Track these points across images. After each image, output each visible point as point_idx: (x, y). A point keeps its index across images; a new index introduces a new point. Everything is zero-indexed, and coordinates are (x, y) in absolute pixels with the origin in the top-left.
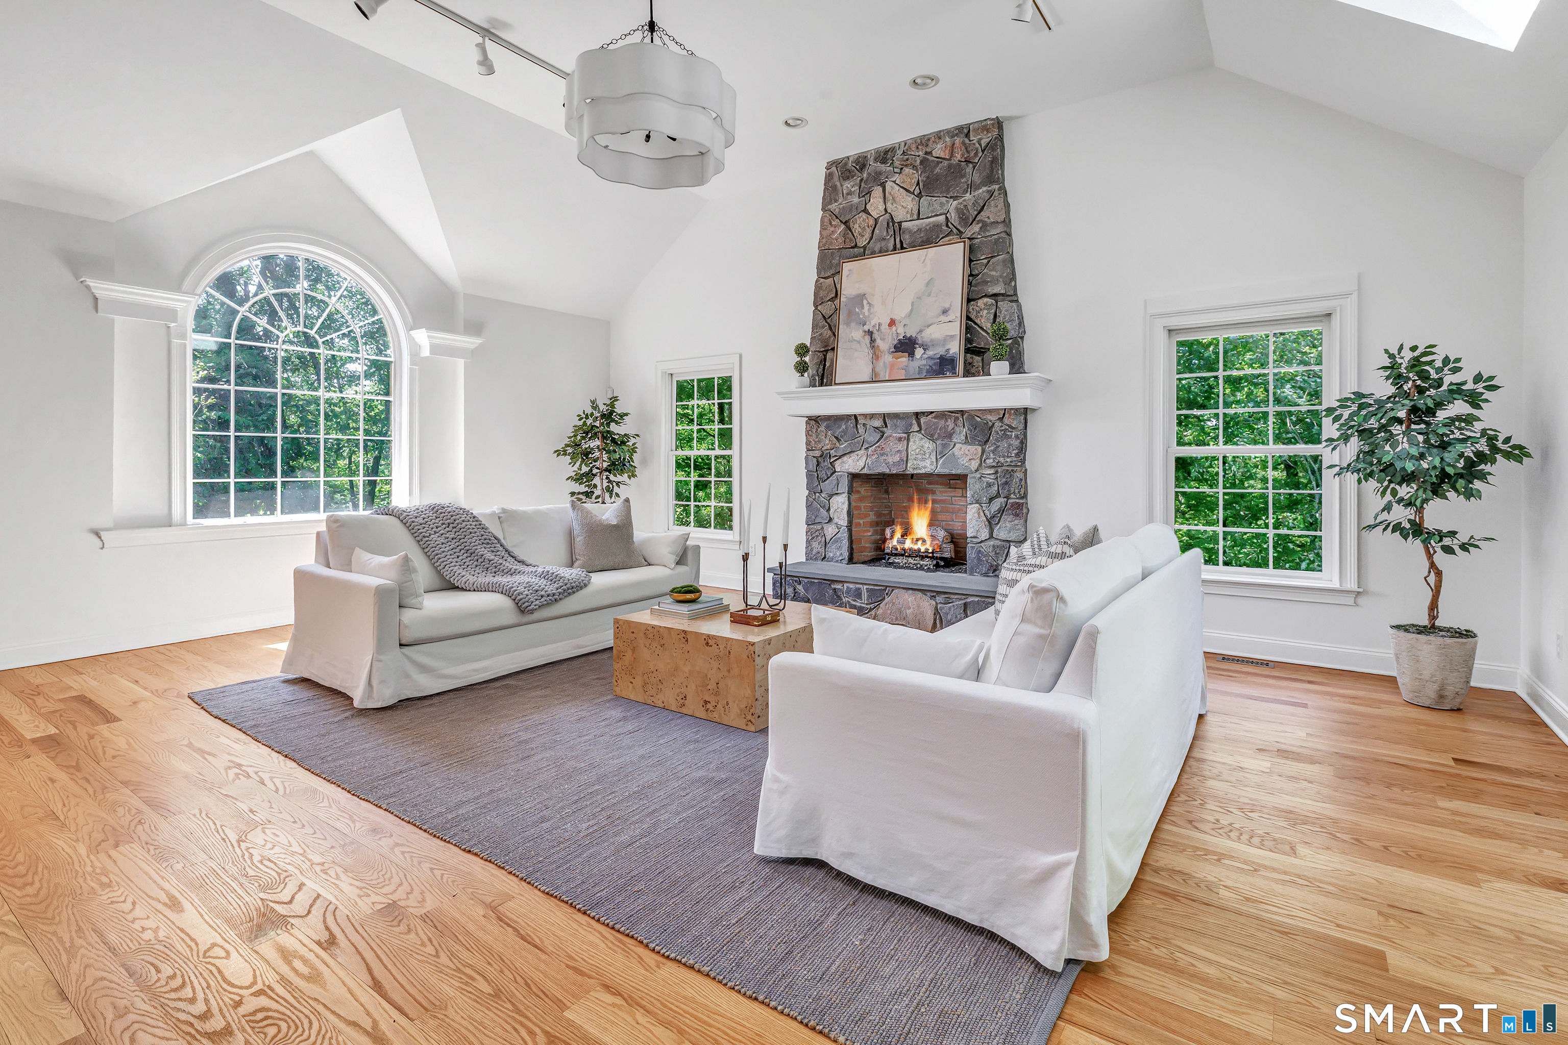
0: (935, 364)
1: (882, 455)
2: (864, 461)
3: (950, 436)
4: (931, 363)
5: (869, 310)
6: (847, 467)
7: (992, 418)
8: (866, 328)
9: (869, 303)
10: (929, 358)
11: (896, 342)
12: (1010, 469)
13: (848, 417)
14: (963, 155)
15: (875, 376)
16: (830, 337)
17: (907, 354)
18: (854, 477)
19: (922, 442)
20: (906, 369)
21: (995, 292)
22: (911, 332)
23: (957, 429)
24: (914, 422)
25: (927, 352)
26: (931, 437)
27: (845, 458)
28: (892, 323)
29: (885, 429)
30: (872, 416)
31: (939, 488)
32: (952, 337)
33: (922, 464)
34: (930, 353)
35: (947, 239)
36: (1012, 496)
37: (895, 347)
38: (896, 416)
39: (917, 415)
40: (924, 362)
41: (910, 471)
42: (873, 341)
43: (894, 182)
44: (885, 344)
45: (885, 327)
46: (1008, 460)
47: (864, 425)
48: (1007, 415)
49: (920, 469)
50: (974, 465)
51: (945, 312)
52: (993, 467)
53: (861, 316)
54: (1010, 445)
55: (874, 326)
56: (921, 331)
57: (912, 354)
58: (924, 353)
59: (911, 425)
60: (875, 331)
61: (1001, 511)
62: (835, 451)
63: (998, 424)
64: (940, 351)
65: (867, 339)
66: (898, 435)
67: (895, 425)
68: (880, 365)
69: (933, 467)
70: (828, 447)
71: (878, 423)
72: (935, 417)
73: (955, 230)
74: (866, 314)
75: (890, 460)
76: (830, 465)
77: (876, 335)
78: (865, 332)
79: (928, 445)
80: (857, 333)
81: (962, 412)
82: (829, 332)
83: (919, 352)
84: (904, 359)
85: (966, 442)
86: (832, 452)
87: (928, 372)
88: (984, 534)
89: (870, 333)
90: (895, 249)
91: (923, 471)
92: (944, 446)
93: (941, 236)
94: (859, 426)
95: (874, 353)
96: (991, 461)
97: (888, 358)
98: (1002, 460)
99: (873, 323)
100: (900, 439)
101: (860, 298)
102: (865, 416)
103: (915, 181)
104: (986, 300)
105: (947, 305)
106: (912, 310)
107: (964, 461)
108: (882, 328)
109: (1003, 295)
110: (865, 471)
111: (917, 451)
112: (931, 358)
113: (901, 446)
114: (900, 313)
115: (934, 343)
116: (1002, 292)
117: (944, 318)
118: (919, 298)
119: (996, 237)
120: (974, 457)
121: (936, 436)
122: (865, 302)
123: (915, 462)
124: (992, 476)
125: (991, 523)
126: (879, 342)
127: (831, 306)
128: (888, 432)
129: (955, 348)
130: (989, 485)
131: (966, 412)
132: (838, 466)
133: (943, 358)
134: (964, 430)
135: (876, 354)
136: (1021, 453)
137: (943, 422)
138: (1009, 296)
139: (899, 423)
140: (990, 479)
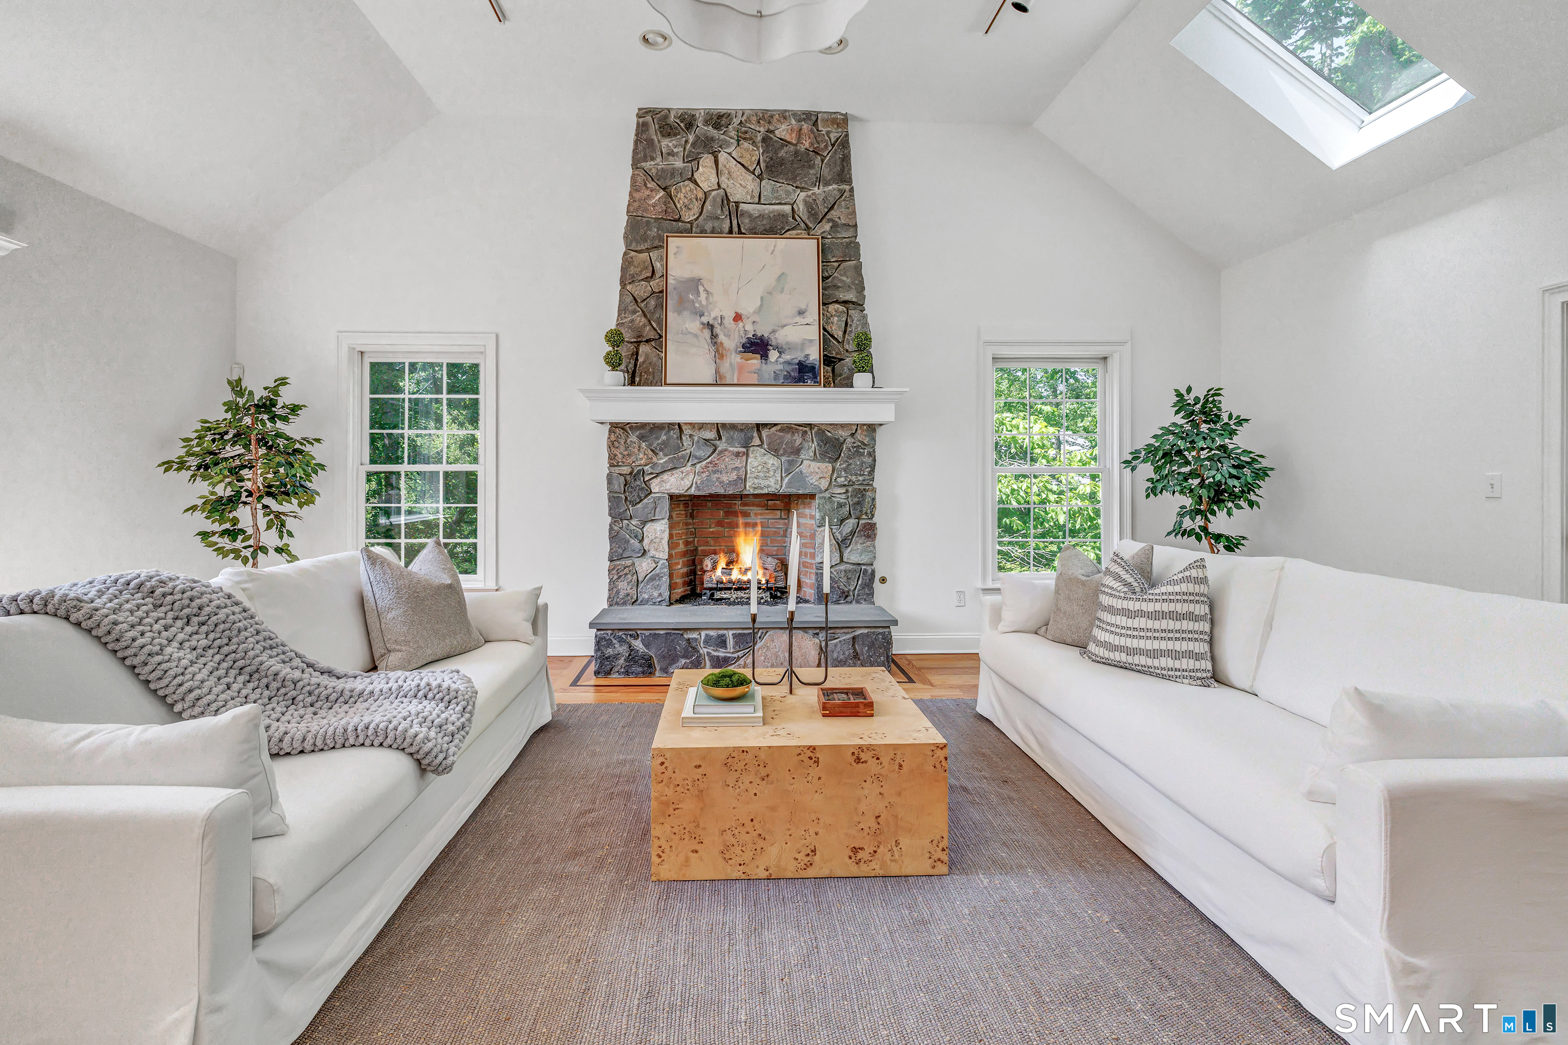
0: (793, 370)
1: (715, 472)
2: (691, 480)
3: (797, 451)
4: (789, 368)
5: (707, 298)
6: (668, 487)
7: (843, 433)
8: (705, 319)
9: (705, 290)
10: (785, 362)
11: (744, 340)
12: (862, 488)
13: (670, 426)
14: (812, 144)
15: (720, 378)
16: (644, 326)
17: (758, 356)
18: (674, 499)
19: (765, 458)
20: (758, 372)
21: (846, 298)
22: (763, 330)
23: (806, 445)
24: (755, 434)
25: (783, 356)
26: (774, 451)
27: (665, 476)
28: (738, 318)
29: (718, 442)
30: (702, 426)
31: (754, 510)
32: (811, 341)
33: (763, 483)
34: (787, 357)
35: (794, 232)
36: (864, 517)
37: (743, 346)
38: (733, 427)
39: (759, 427)
40: (780, 367)
41: (749, 490)
42: (714, 336)
43: (730, 154)
44: (731, 341)
45: (728, 322)
46: (861, 478)
47: (691, 436)
48: (859, 431)
49: (762, 489)
50: (824, 484)
51: (801, 313)
52: (845, 485)
53: (697, 305)
54: (862, 463)
55: (715, 319)
56: (774, 331)
57: (765, 356)
58: (780, 357)
59: (752, 438)
60: (716, 325)
61: (853, 533)
62: (651, 467)
63: (849, 440)
64: (800, 356)
65: (707, 333)
66: (736, 450)
67: (732, 438)
68: (725, 367)
69: (778, 487)
70: (642, 462)
71: (711, 434)
72: (780, 430)
73: (803, 225)
74: (704, 303)
75: (725, 478)
76: (644, 485)
77: (718, 330)
78: (704, 324)
79: (772, 461)
80: (694, 325)
81: (810, 426)
82: (643, 319)
83: (773, 355)
84: (755, 361)
85: (815, 459)
86: (646, 468)
87: (786, 378)
88: (834, 559)
89: (710, 327)
90: (731, 232)
91: (765, 491)
92: (791, 463)
93: (787, 228)
94: (684, 438)
95: (717, 351)
96: (843, 479)
97: (736, 359)
98: (854, 478)
99: (713, 315)
100: (737, 455)
101: (694, 284)
102: (692, 425)
103: (754, 158)
104: (837, 306)
105: (803, 307)
106: (761, 306)
107: (813, 480)
108: (726, 322)
109: (853, 303)
110: (693, 491)
111: (760, 468)
112: (788, 363)
113: (738, 463)
114: (748, 307)
115: (791, 347)
116: (854, 300)
117: (799, 319)
118: (770, 293)
119: (847, 240)
120: (825, 475)
121: (781, 452)
122: (701, 289)
123: (756, 481)
124: (843, 496)
125: (843, 544)
126: (722, 338)
127: (646, 287)
128: (722, 444)
129: (814, 355)
130: (841, 505)
131: (815, 425)
132: (655, 486)
133: (800, 364)
134: (813, 446)
135: (719, 352)
136: (872, 471)
137: (788, 436)
138: (859, 305)
139: (736, 435)
140: (841, 499)
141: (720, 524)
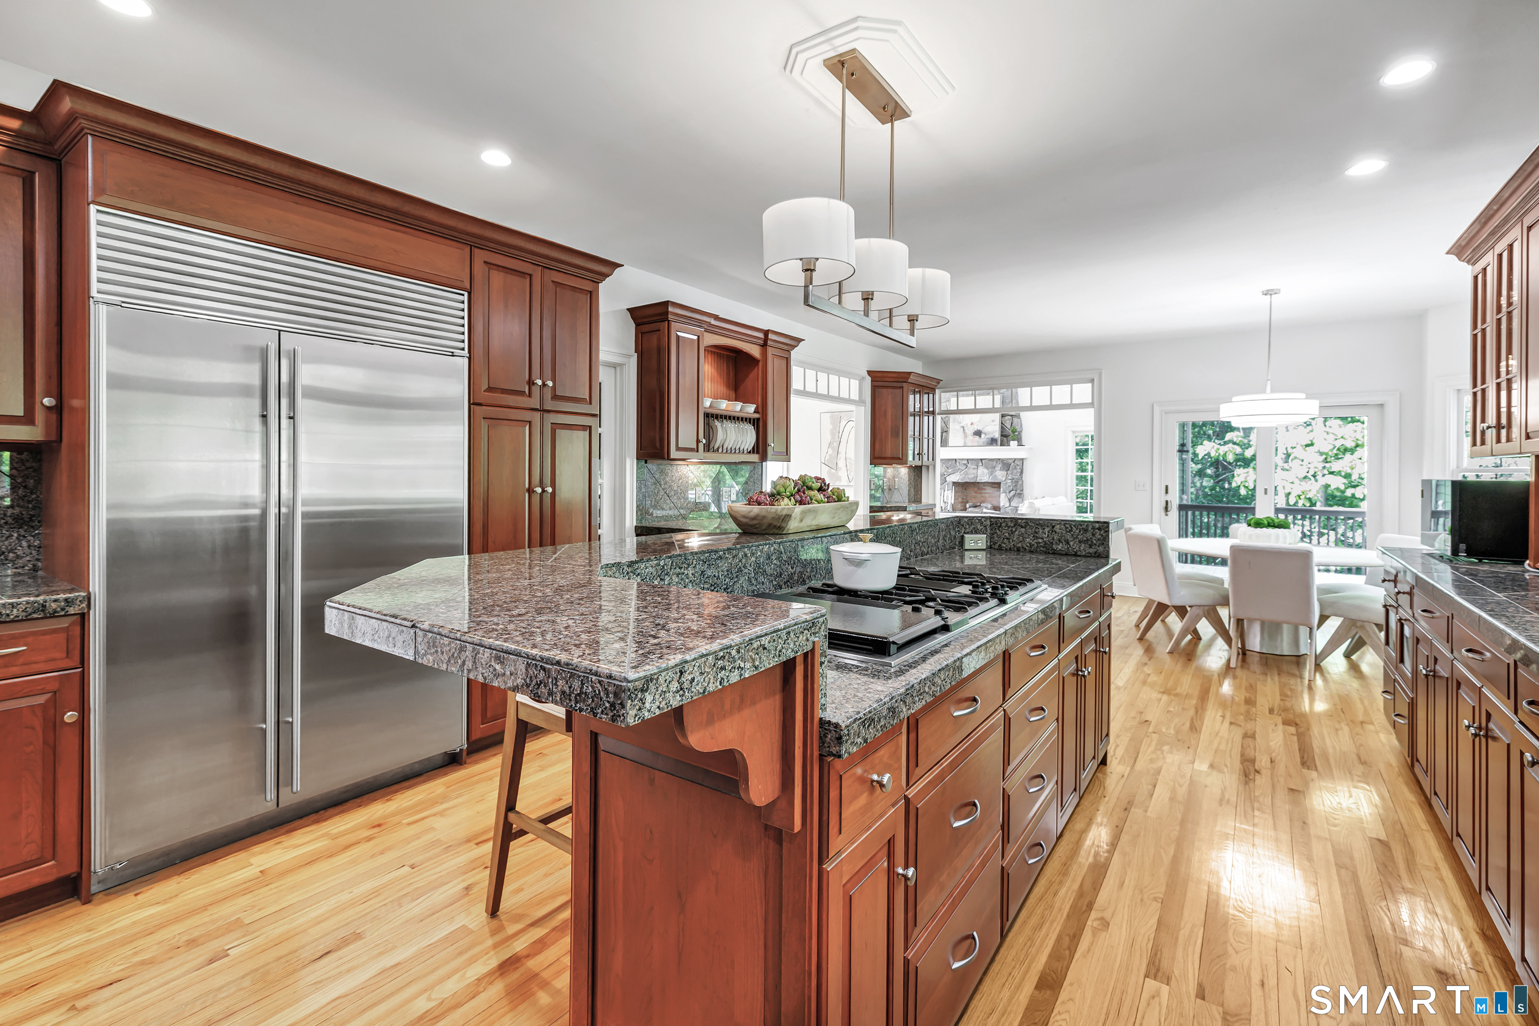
0: (989, 441)
1: (967, 474)
2: (959, 477)
3: (994, 468)
5: (962, 418)
6: (951, 479)
7: (1010, 462)
8: (962, 425)
11: (974, 432)
12: (1017, 480)
13: (952, 459)
15: (965, 444)
18: (954, 483)
19: (983, 470)
20: (978, 442)
21: (1012, 414)
22: (980, 428)
23: (997, 466)
24: (980, 463)
26: (987, 468)
27: (951, 476)
28: (972, 424)
30: (962, 459)
31: (988, 488)
32: (996, 431)
33: (983, 478)
34: (987, 436)
36: (1018, 490)
37: (973, 434)
38: (973, 460)
39: (981, 460)
40: (985, 440)
41: (978, 481)
42: (964, 430)
44: (970, 432)
45: (969, 425)
46: (1017, 477)
47: (960, 463)
48: (1016, 461)
49: (985, 481)
50: (1004, 479)
51: (993, 421)
52: (1011, 479)
53: (959, 421)
54: (1019, 472)
55: (965, 425)
56: (985, 429)
57: (980, 436)
58: (985, 437)
61: (1014, 496)
62: (947, 473)
63: (1012, 464)
64: (992, 436)
65: (962, 429)
66: (973, 467)
68: (967, 440)
69: (989, 480)
70: (944, 471)
71: (965, 462)
72: (989, 461)
74: (961, 420)
75: (970, 477)
76: (944, 479)
77: (965, 428)
79: (986, 471)
80: (958, 427)
81: (999, 460)
83: (983, 436)
84: (977, 438)
85: (1001, 470)
87: (986, 444)
88: (1007, 505)
89: (963, 427)
92: (992, 472)
94: (957, 463)
96: (1010, 477)
97: (971, 438)
98: (1014, 477)
99: (964, 423)
100: (974, 469)
102: (959, 459)
104: (1008, 417)
105: (994, 419)
107: (1000, 477)
109: (1015, 416)
110: (959, 481)
111: (981, 473)
112: (988, 439)
113: (975, 471)
114: (975, 420)
115: (989, 433)
117: (993, 424)
120: (1004, 476)
121: (989, 468)
123: (980, 478)
125: (1010, 500)
126: (966, 431)
128: (969, 465)
129: (997, 435)
130: (1009, 486)
131: (1001, 459)
132: (948, 479)
133: (992, 439)
134: (1000, 466)
135: (966, 436)
136: (1022, 472)
137: (991, 462)
138: (1017, 416)
139: (974, 462)
140: (1010, 484)
141: (976, 492)
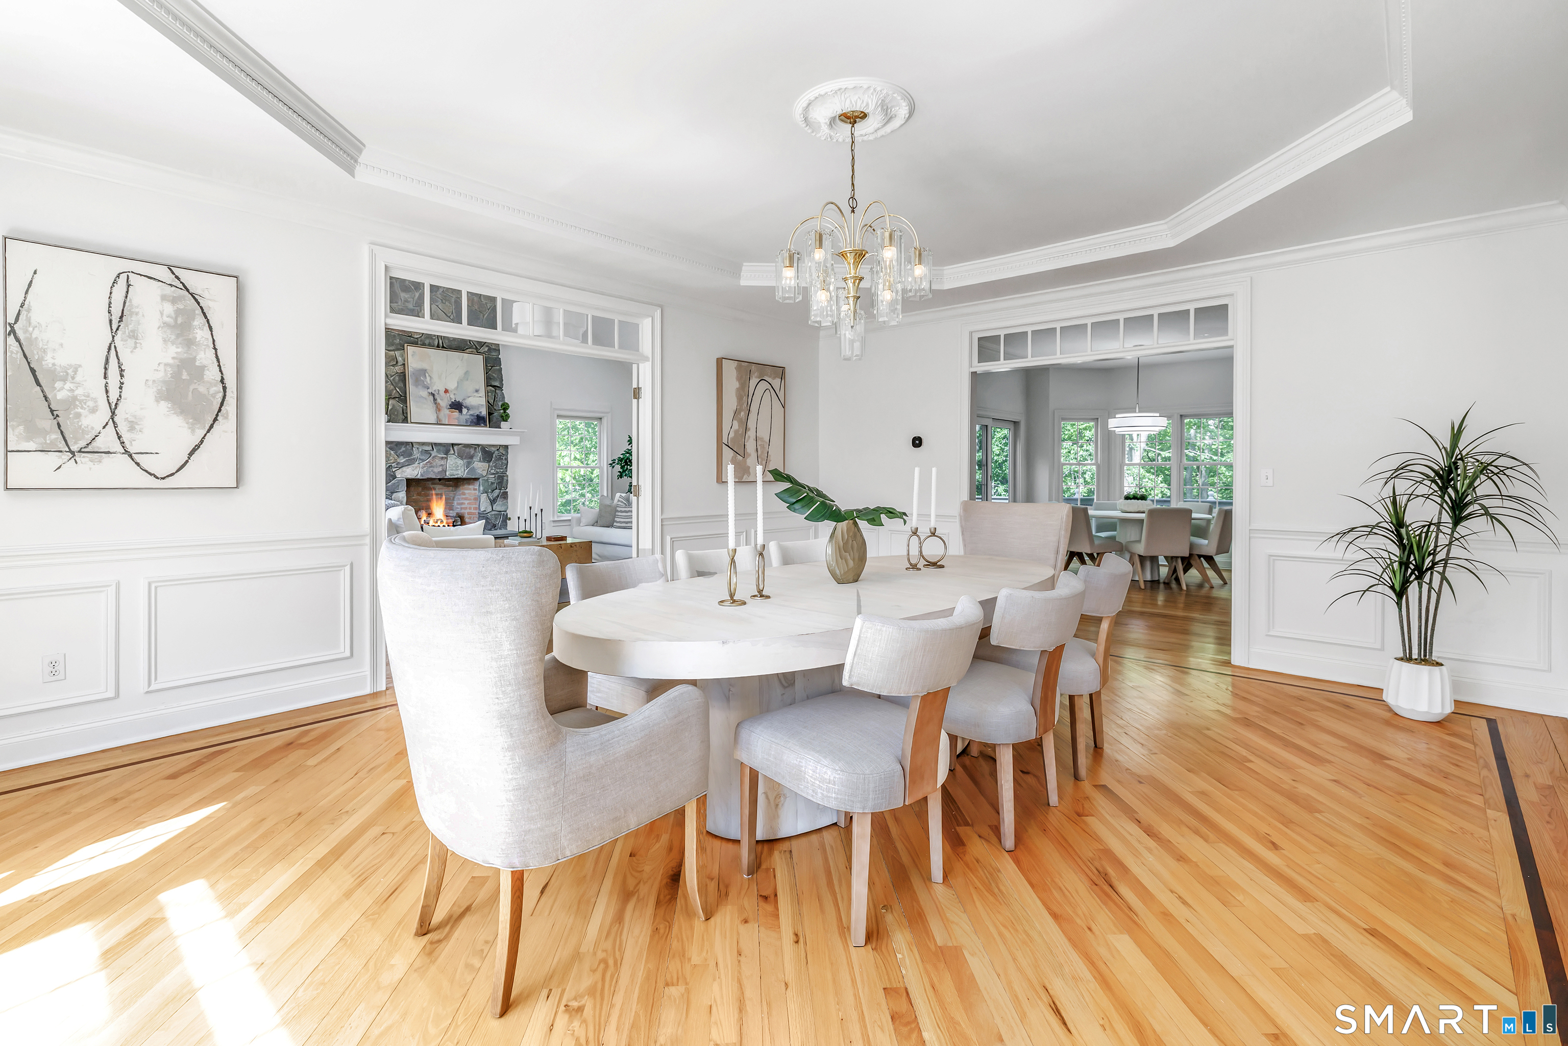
0: (474, 419)
1: (430, 467)
2: (418, 471)
3: (472, 457)
4: (473, 418)
5: (430, 380)
6: (406, 475)
7: (493, 449)
8: (430, 391)
9: (429, 376)
10: (470, 415)
11: (450, 403)
12: (502, 475)
13: (407, 443)
14: (479, 308)
15: (439, 421)
16: (393, 390)
17: (457, 411)
18: (407, 481)
19: (456, 460)
20: (458, 419)
21: (495, 384)
22: (459, 398)
23: (476, 454)
24: (451, 448)
25: (469, 411)
26: (460, 456)
27: (404, 469)
28: (446, 391)
29: (431, 452)
30: (423, 444)
31: (437, 487)
32: (482, 405)
33: (455, 473)
34: (471, 412)
35: (470, 350)
36: (503, 489)
37: (450, 406)
38: (440, 444)
39: (453, 445)
40: (469, 417)
41: (447, 476)
42: (435, 400)
43: (437, 306)
44: (444, 403)
45: (442, 392)
46: (502, 470)
47: (418, 448)
48: (501, 448)
49: (454, 475)
50: (484, 473)
51: (477, 391)
52: (494, 474)
53: (425, 383)
54: (502, 463)
55: (435, 391)
56: (464, 399)
57: (461, 411)
58: (468, 412)
59: (450, 450)
60: (436, 394)
61: (497, 497)
62: (397, 464)
63: (496, 452)
64: (477, 412)
65: (431, 398)
66: (442, 456)
67: (440, 450)
68: (441, 415)
69: (462, 475)
70: (392, 461)
71: (429, 448)
72: (464, 447)
73: (474, 347)
74: (429, 382)
75: (436, 470)
76: (392, 473)
77: (437, 396)
78: (429, 393)
79: (460, 462)
80: (422, 393)
81: (478, 445)
82: (392, 387)
83: (465, 411)
84: (456, 413)
85: (480, 461)
86: (393, 465)
87: (471, 422)
88: (490, 509)
89: (433, 395)
90: (438, 346)
91: (456, 477)
92: (469, 463)
93: (467, 347)
94: (414, 449)
95: (437, 407)
96: (493, 471)
97: (447, 412)
98: (498, 470)
99: (434, 389)
100: (442, 458)
101: (424, 372)
102: (419, 443)
103: (451, 310)
104: (491, 388)
105: (477, 388)
106: (458, 386)
107: (480, 471)
108: (440, 392)
109: (498, 387)
110: (419, 477)
111: (454, 465)
112: (471, 415)
113: (442, 462)
114: (452, 386)
115: (473, 407)
116: (499, 385)
117: (476, 394)
118: (461, 380)
119: (495, 356)
120: (485, 469)
121: (464, 457)
122: (427, 375)
123: (452, 472)
124: (493, 479)
125: (493, 502)
126: (439, 401)
127: (393, 369)
128: (434, 453)
129: (484, 412)
130: (492, 483)
131: (480, 445)
132: (399, 474)
133: (477, 416)
134: (480, 454)
135: (438, 408)
136: (506, 467)
137: (467, 450)
138: (500, 388)
139: (442, 448)
140: (492, 480)
